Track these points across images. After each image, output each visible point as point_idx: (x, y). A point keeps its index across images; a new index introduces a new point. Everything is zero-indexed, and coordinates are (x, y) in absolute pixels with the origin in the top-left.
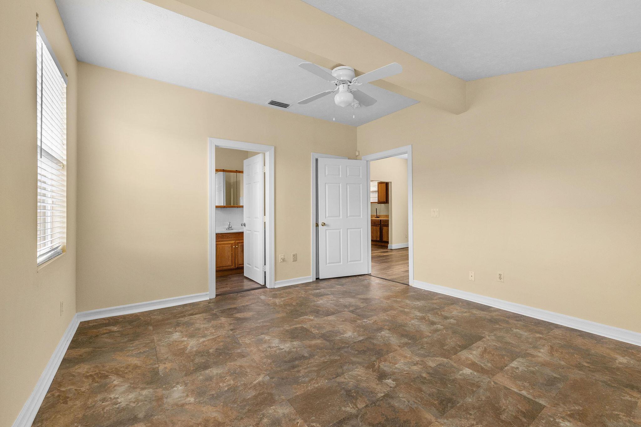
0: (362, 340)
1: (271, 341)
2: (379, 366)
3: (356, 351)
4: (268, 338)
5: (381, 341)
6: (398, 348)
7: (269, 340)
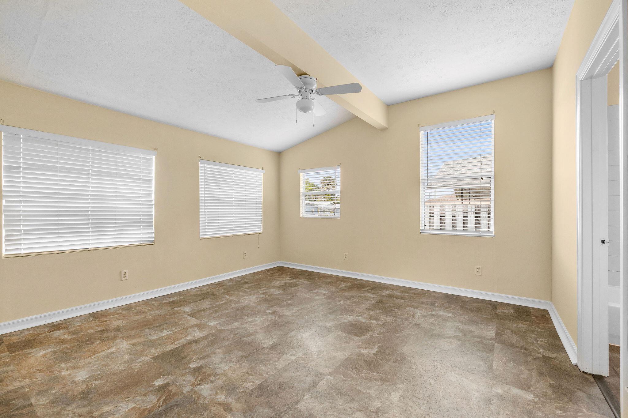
0: (291, 332)
2: (275, 317)
3: (294, 323)
5: (273, 334)
6: (258, 331)
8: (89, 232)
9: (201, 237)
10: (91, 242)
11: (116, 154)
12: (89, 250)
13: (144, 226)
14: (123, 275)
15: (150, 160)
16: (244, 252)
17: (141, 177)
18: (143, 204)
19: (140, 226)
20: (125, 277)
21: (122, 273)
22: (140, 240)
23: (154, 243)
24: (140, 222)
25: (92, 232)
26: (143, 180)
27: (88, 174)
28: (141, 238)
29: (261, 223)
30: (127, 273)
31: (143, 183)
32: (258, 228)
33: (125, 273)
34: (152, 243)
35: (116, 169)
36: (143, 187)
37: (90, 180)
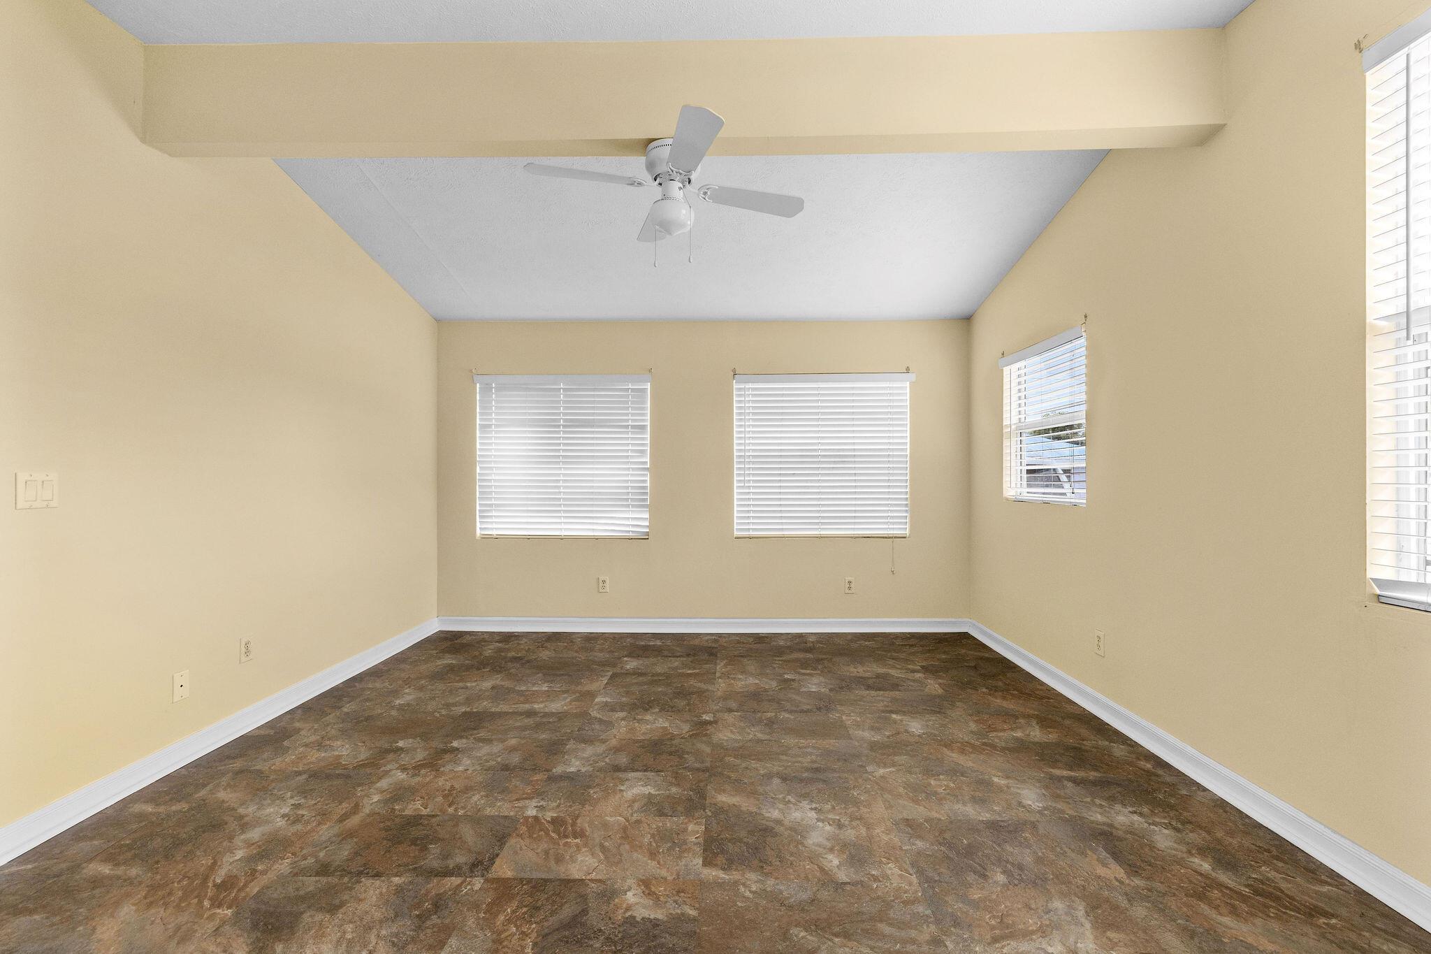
1: (829, 845)
4: (830, 857)
7: (831, 850)
8: (559, 511)
9: (736, 533)
10: (563, 526)
11: (594, 390)
12: (561, 538)
13: (633, 506)
14: (601, 584)
15: (644, 390)
16: (849, 579)
17: (630, 423)
18: (633, 469)
19: (628, 506)
20: (604, 587)
21: (601, 581)
22: (628, 529)
23: (647, 537)
24: (627, 500)
25: (565, 511)
26: (633, 427)
27: (559, 426)
28: (628, 525)
29: (906, 511)
30: (608, 582)
31: (633, 433)
32: (900, 523)
33: (604, 582)
34: (645, 538)
35: (593, 414)
36: (632, 438)
37: (562, 435)
